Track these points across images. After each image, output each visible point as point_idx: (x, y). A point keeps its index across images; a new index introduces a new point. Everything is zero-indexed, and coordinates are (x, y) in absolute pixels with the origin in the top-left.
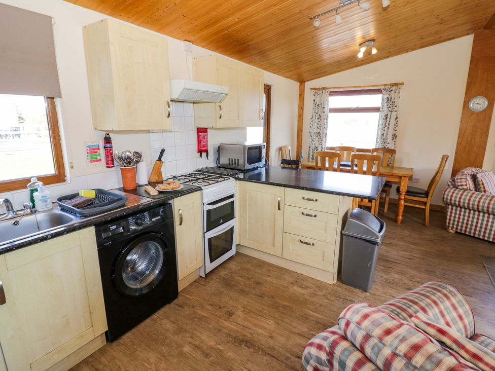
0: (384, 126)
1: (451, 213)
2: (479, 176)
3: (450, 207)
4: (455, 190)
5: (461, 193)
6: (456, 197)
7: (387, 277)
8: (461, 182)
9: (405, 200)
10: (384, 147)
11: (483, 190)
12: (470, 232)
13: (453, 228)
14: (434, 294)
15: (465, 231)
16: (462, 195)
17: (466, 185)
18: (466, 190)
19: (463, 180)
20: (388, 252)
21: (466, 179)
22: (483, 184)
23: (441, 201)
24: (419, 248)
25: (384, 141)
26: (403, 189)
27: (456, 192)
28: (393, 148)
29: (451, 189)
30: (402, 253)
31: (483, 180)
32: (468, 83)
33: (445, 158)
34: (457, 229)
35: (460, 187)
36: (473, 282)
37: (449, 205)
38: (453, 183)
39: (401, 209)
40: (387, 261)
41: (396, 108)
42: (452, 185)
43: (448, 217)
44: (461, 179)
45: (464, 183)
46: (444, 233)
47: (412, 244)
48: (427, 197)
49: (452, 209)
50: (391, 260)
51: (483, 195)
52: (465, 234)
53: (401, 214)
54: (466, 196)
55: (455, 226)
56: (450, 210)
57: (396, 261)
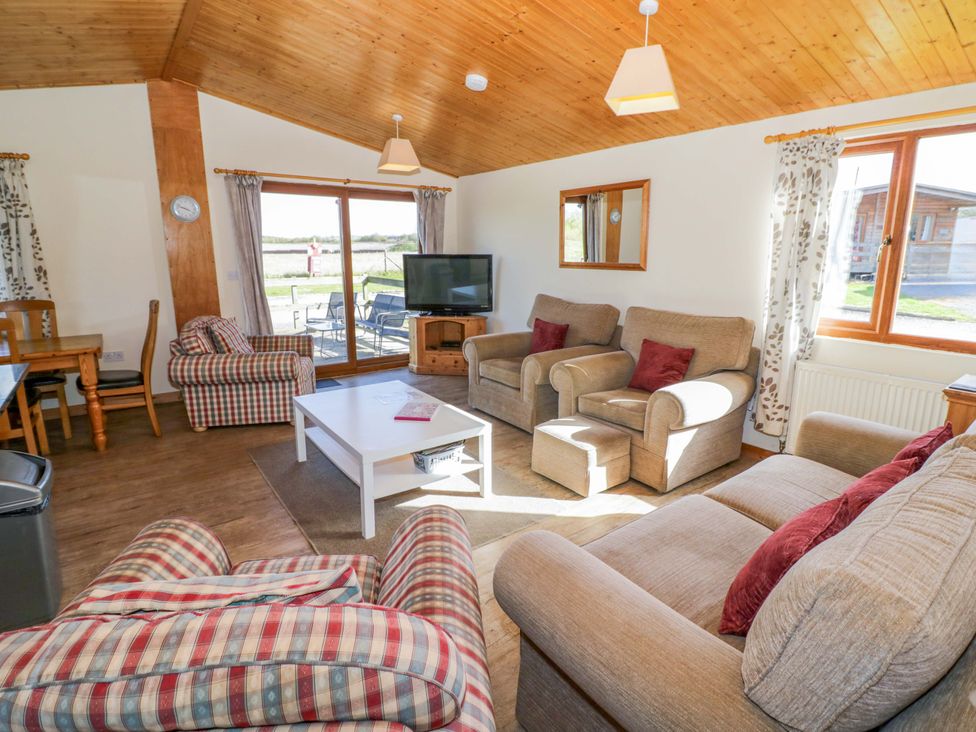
0: (8, 251)
1: (191, 398)
2: (215, 328)
3: (186, 389)
4: (185, 359)
5: (194, 361)
6: (189, 370)
7: (92, 565)
8: (190, 343)
9: (101, 399)
10: (23, 298)
11: (226, 349)
12: (227, 421)
13: (200, 423)
14: (149, 545)
15: (220, 421)
16: (197, 364)
17: (199, 347)
18: (201, 355)
19: (192, 339)
20: (87, 515)
21: (196, 336)
22: (224, 340)
23: (168, 383)
24: (149, 481)
25: (17, 283)
26: (90, 379)
27: (187, 361)
28: (45, 298)
29: (179, 358)
30: (118, 504)
31: (221, 332)
32: (158, 170)
33: (154, 307)
34: (207, 422)
35: (191, 352)
36: (243, 494)
37: (182, 386)
38: (179, 347)
39: (99, 421)
40: (88, 533)
41: (26, 211)
42: (178, 351)
43: (189, 408)
44: (188, 338)
45: (195, 345)
46: (189, 437)
47: (135, 479)
48: (143, 384)
49: (190, 392)
50: (98, 527)
51: (227, 357)
52: (221, 427)
53: (101, 430)
54: (204, 364)
55: (203, 419)
56: (187, 395)
57: (108, 525)
